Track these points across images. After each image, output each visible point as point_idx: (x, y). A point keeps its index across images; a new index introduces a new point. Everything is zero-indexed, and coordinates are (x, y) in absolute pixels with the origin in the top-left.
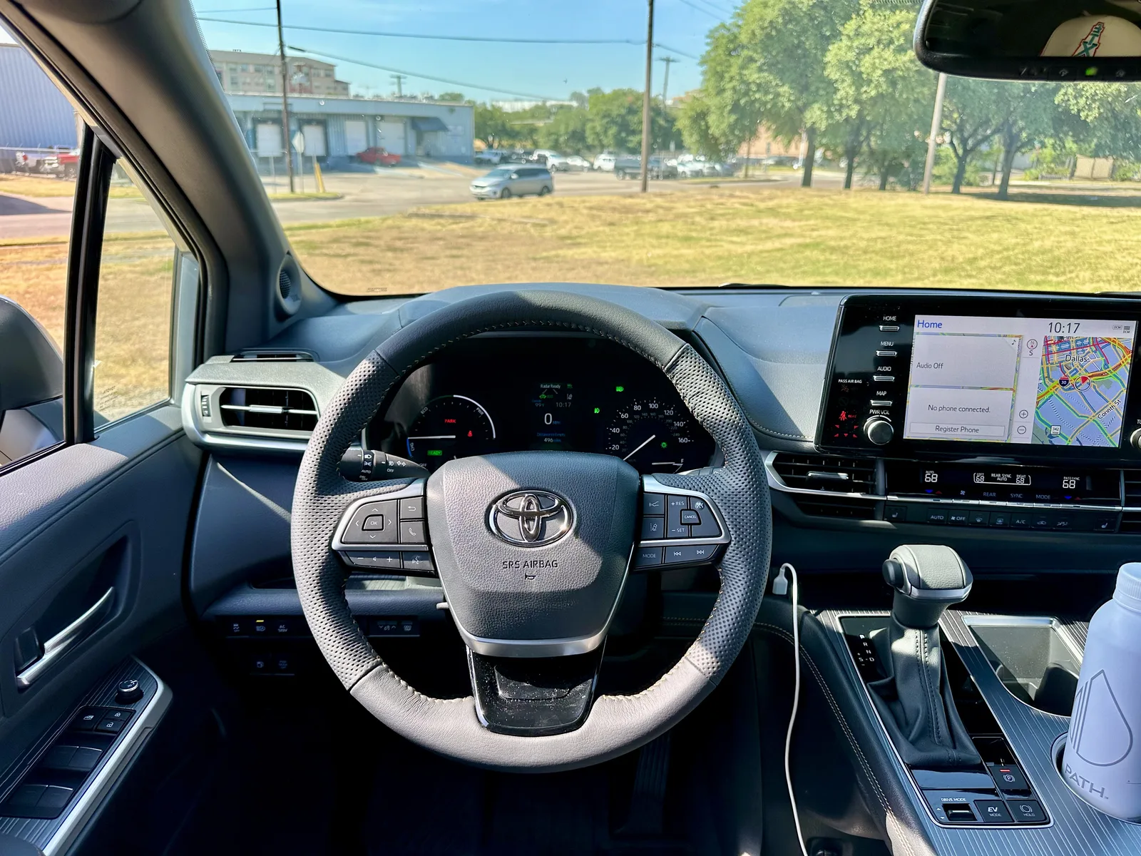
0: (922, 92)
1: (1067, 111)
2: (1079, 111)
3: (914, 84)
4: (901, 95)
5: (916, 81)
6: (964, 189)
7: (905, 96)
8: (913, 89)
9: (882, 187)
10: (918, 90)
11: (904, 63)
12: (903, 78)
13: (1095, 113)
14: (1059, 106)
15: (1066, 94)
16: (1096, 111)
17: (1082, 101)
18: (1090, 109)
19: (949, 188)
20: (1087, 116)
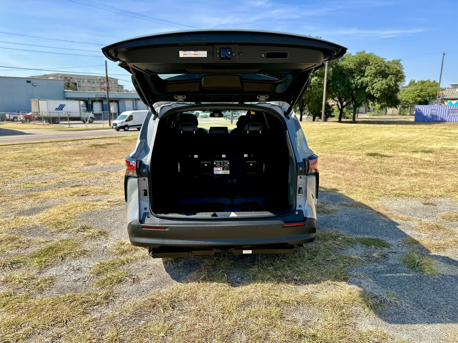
0: (320, 90)
1: (370, 94)
2: (374, 94)
3: (317, 87)
4: (313, 91)
5: (318, 86)
6: (343, 120)
7: (314, 91)
8: (317, 89)
9: (314, 120)
10: (318, 89)
11: (313, 81)
12: (313, 85)
13: (379, 95)
14: (367, 92)
15: (369, 89)
16: (379, 94)
17: (374, 91)
18: (377, 93)
19: (338, 120)
20: (376, 96)
